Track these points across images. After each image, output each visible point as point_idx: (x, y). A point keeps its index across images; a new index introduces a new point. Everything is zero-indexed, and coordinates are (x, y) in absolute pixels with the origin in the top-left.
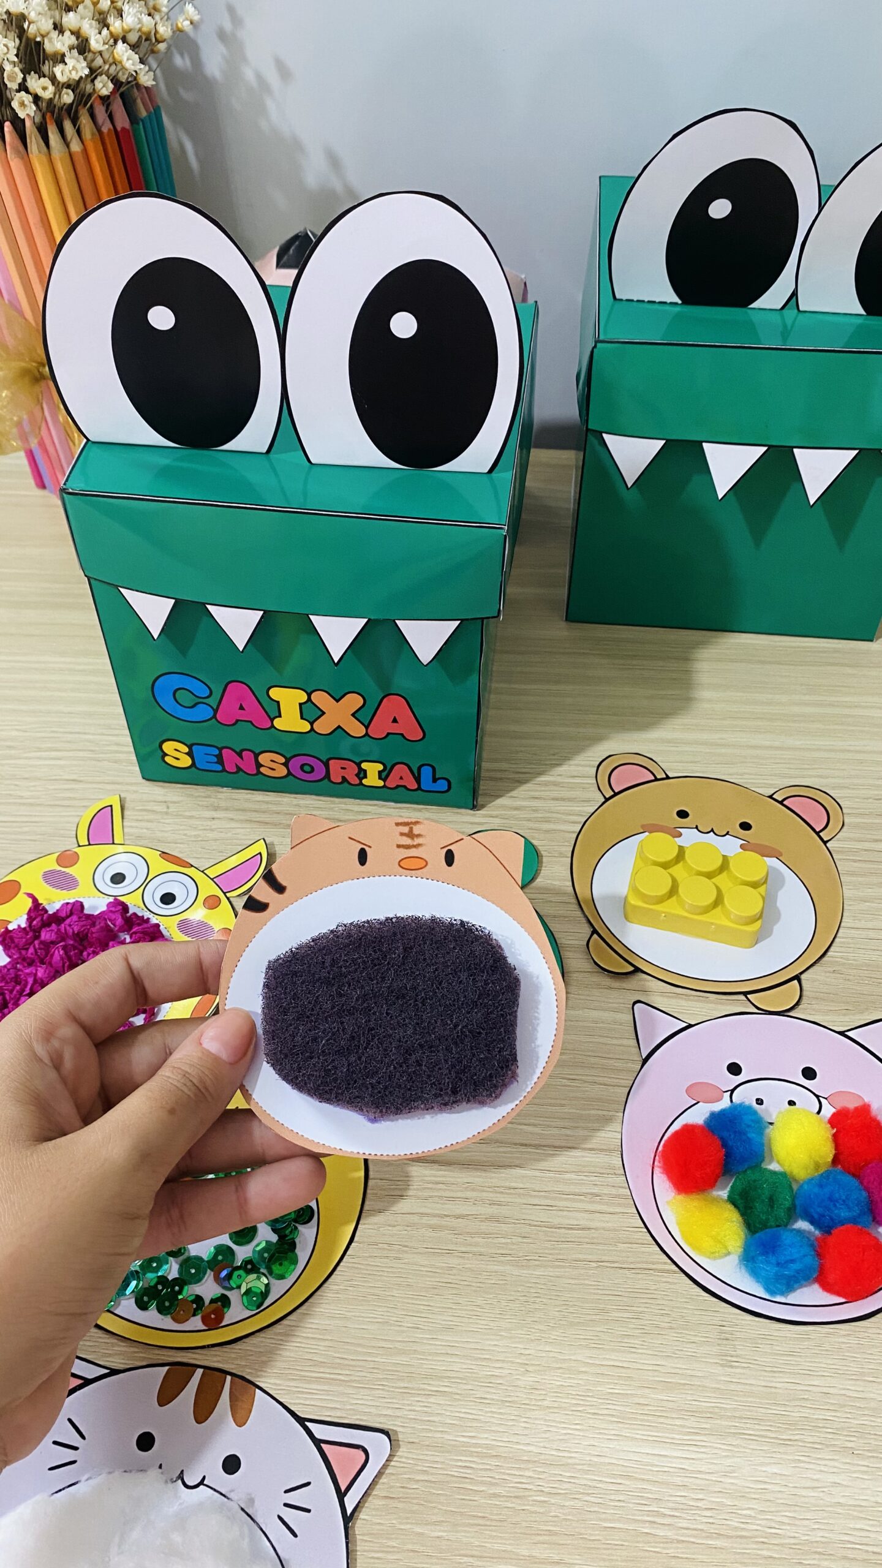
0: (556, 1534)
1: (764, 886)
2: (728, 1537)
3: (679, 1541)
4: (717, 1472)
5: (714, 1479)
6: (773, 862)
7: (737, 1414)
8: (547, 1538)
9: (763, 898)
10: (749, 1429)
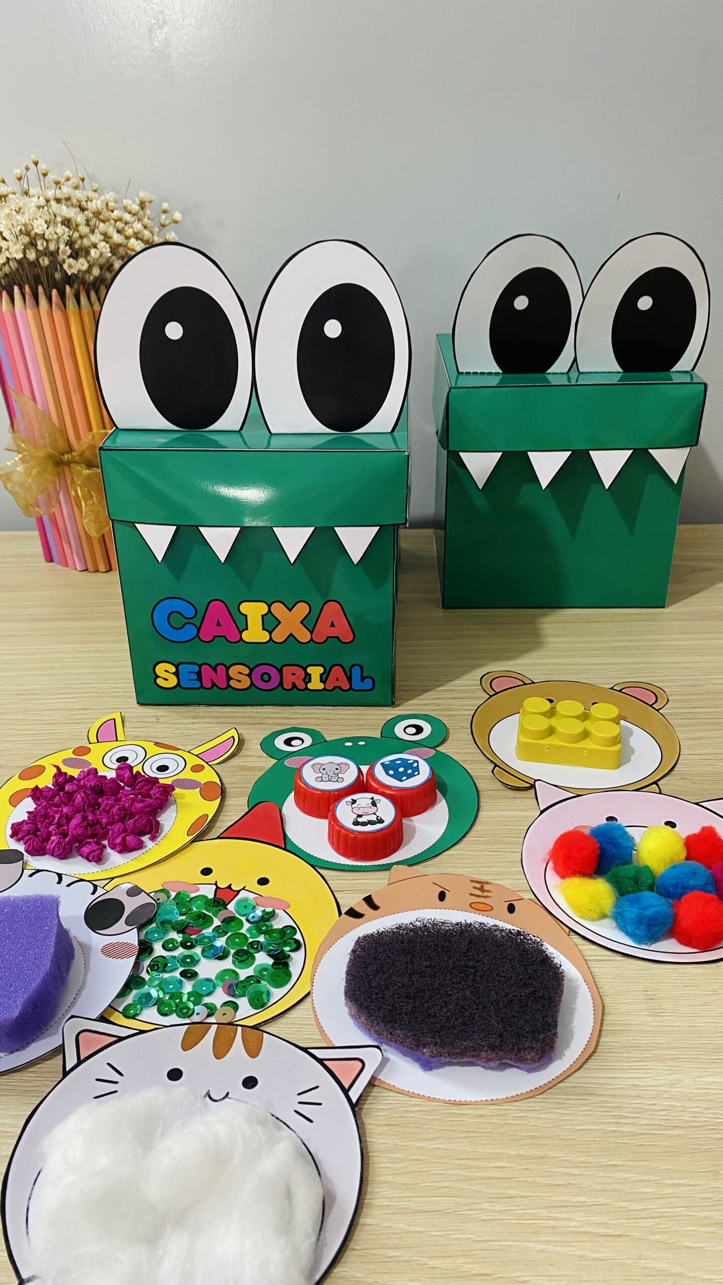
0: (537, 1137)
2: (684, 1128)
3: (643, 1134)
4: (664, 1085)
5: (662, 1089)
7: (672, 1045)
8: (529, 1141)
10: (683, 1055)
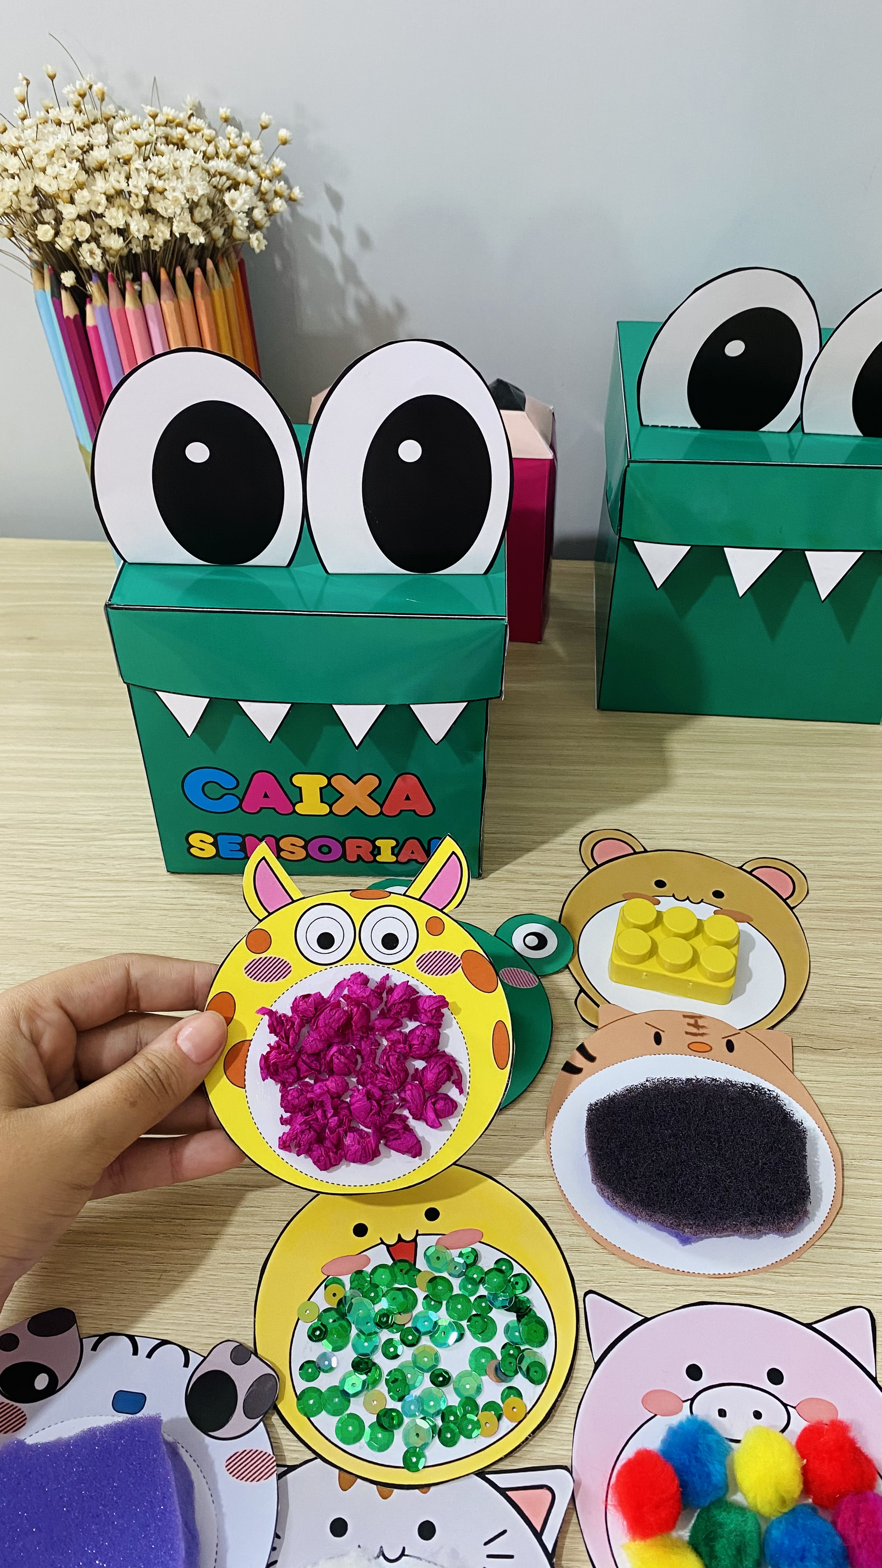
1: (737, 946)
6: (744, 926)
9: (736, 958)
